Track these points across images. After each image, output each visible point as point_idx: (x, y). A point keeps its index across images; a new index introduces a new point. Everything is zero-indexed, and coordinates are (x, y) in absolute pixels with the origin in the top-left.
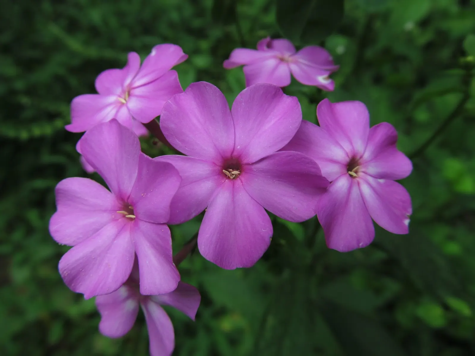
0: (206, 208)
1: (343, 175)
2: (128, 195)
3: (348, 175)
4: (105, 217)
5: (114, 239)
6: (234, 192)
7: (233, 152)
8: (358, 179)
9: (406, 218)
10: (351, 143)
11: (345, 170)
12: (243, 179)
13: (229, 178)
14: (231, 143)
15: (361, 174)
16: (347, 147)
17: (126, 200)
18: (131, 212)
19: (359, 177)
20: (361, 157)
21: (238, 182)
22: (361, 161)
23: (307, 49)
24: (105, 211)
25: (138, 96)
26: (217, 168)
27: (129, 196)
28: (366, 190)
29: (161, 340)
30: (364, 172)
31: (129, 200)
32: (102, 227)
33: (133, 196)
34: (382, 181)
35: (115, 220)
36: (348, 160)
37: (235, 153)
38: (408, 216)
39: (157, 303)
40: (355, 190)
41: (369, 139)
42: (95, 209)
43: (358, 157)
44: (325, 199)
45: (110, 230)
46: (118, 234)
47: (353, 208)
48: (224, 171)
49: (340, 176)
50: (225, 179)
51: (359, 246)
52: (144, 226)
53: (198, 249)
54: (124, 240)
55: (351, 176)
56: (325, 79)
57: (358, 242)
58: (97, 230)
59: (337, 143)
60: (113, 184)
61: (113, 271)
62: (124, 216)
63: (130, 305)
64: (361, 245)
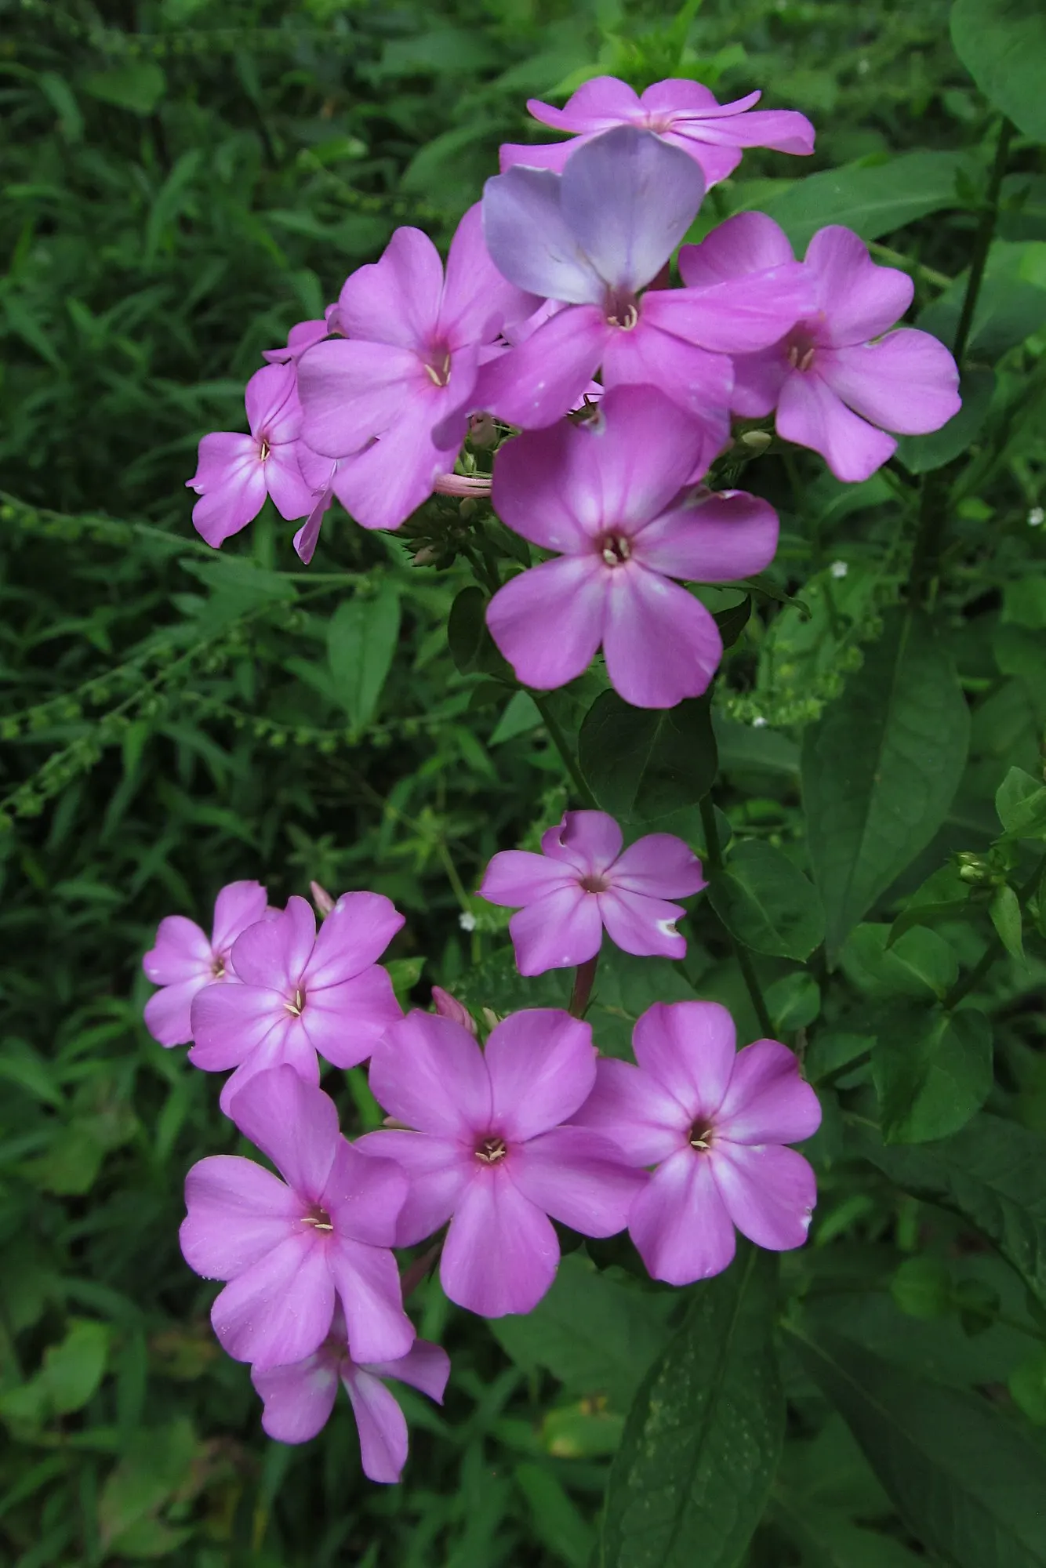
0: (452, 1216)
1: (680, 1149)
2: (320, 1191)
3: (690, 1148)
4: (280, 1228)
5: (299, 1268)
6: (495, 1188)
7: (490, 1123)
8: (709, 1153)
9: (804, 1214)
10: (695, 1088)
11: (684, 1142)
12: (509, 1166)
13: (484, 1163)
14: (487, 1109)
15: (716, 1142)
16: (687, 1099)
17: (316, 1201)
18: (326, 1219)
19: (712, 1148)
20: (715, 1112)
21: (502, 1171)
22: (716, 1118)
23: (643, 845)
24: (280, 1217)
25: (320, 1008)
26: (467, 1150)
27: (321, 1197)
28: (724, 1173)
29: (383, 1442)
30: (721, 1138)
31: (322, 1201)
32: (275, 1247)
33: (329, 1196)
34: (758, 1149)
35: (297, 1233)
36: (687, 1122)
37: (494, 1126)
38: (809, 1210)
39: (372, 1374)
40: (703, 1174)
41: (731, 1077)
42: (259, 1214)
43: (709, 1115)
44: (647, 1197)
45: (289, 1252)
46: (304, 1257)
47: (698, 1209)
48: (477, 1154)
49: (675, 1152)
50: (479, 1165)
51: (703, 1272)
52: (350, 1246)
53: (441, 1285)
54: (316, 1268)
55: (697, 1148)
56: (669, 927)
57: (704, 1265)
58: (264, 1252)
59: (670, 1094)
60: (292, 1171)
61: (301, 1323)
62: (312, 1225)
63: (323, 1380)
64: (707, 1272)
